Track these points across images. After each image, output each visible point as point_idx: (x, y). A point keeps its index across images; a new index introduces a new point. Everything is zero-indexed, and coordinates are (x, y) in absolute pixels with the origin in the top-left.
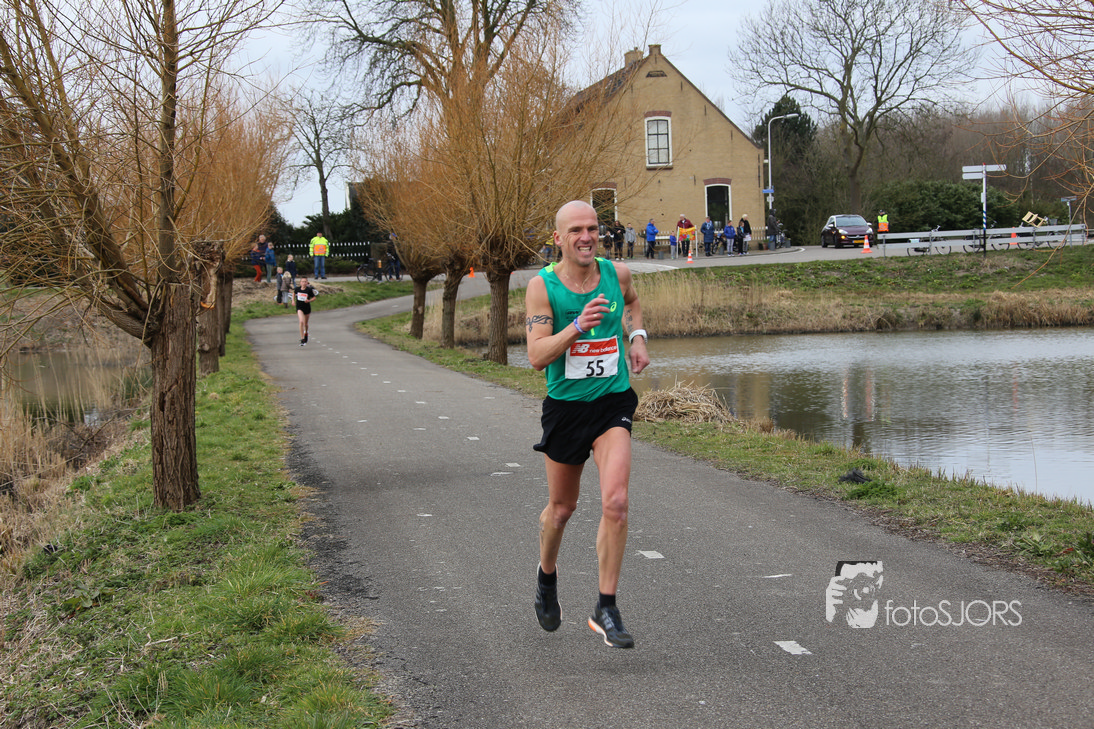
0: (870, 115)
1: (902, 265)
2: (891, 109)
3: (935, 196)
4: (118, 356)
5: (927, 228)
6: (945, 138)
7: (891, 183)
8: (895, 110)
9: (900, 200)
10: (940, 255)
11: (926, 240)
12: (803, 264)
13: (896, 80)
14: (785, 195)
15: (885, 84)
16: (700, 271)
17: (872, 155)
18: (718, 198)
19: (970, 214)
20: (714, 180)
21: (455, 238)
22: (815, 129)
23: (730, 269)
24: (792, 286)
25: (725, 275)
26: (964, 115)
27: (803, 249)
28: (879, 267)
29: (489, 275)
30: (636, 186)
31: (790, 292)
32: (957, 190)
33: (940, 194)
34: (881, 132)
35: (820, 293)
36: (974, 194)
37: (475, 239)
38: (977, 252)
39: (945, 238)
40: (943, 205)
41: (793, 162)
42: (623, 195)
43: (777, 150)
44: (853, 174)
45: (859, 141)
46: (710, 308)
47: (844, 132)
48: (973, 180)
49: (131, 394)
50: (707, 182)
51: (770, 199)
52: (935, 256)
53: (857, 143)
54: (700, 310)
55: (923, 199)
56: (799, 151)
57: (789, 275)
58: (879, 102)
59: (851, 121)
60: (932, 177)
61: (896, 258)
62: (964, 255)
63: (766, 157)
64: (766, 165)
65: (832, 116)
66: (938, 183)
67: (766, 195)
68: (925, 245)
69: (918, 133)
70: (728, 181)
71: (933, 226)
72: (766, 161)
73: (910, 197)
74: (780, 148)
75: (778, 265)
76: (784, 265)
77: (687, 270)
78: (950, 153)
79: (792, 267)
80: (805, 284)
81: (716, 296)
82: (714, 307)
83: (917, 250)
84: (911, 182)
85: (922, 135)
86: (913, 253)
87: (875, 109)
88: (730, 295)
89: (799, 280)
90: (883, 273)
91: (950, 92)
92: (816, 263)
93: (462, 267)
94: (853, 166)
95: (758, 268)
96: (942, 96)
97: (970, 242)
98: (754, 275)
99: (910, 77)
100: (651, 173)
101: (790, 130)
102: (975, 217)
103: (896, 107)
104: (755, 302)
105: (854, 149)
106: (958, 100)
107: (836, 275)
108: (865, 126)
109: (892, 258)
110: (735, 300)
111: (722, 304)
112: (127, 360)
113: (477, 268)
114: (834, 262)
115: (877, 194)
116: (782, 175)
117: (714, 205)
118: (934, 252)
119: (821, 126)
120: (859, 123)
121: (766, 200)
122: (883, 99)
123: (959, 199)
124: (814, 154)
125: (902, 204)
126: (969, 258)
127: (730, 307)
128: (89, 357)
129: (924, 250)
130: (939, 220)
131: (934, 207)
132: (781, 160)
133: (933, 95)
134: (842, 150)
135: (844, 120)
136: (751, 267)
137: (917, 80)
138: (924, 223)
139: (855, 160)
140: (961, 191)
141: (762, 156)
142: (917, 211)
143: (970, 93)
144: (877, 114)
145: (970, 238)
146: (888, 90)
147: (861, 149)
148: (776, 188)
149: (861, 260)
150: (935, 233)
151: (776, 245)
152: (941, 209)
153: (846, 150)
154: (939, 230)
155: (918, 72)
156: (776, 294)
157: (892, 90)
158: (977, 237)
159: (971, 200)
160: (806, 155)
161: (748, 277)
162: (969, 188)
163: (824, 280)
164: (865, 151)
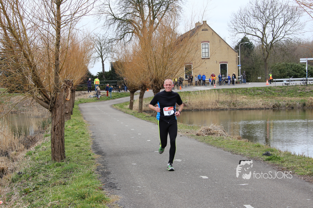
0: (271, 42)
1: (281, 89)
2: (278, 41)
3: (291, 67)
4: (40, 114)
5: (289, 77)
6: (294, 50)
7: (277, 63)
8: (279, 41)
9: (280, 69)
10: (293, 86)
11: (288, 81)
12: (250, 88)
13: (279, 32)
14: (244, 67)
15: (276, 33)
16: (218, 90)
17: (271, 55)
18: (224, 67)
19: (302, 73)
20: (223, 62)
21: (143, 79)
22: (254, 47)
23: (227, 89)
24: (246, 95)
25: (226, 91)
26: (300, 43)
27: (250, 83)
28: (273, 89)
29: (153, 91)
30: (199, 64)
31: (246, 97)
32: (298, 66)
33: (293, 67)
34: (274, 48)
35: (255, 97)
36: (303, 67)
37: (149, 80)
38: (304, 85)
39: (294, 81)
40: (293, 70)
41: (247, 57)
42: (195, 67)
43: (242, 53)
44: (265, 60)
45: (268, 50)
46: (221, 101)
47: (263, 48)
48: (303, 63)
49: (44, 126)
50: (220, 63)
51: (240, 68)
52: (291, 86)
53: (267, 51)
54: (218, 102)
55: (287, 68)
56: (249, 54)
57: (245, 91)
58: (274, 39)
59: (265, 44)
60: (290, 62)
61: (279, 86)
62: (300, 86)
63: (239, 55)
64: (238, 58)
65: (259, 43)
66: (292, 63)
67: (239, 67)
68: (288, 82)
69: (286, 48)
70: (227, 62)
71: (290, 77)
72: (239, 56)
73: (283, 68)
74: (243, 52)
75: (242, 88)
76: (244, 88)
77: (215, 90)
78: (296, 54)
79: (247, 89)
80: (250, 94)
81: (223, 98)
82: (222, 101)
83: (285, 84)
84: (284, 63)
85: (287, 49)
86: (284, 85)
87: (273, 41)
88: (227, 97)
89: (249, 93)
90: (275, 91)
91: (296, 36)
92: (254, 88)
93: (145, 88)
94: (265, 58)
95: (236, 89)
96: (294, 37)
97: (302, 82)
98: (234, 91)
99: (284, 31)
100: (203, 60)
101: (246, 47)
102: (304, 74)
103: (279, 40)
104: (235, 100)
105: (266, 53)
106: (298, 38)
107: (260, 91)
108: (269, 46)
109: (278, 86)
110: (229, 99)
111: (225, 100)
112: (43, 116)
113: (150, 88)
114: (260, 87)
115: (273, 67)
116: (244, 61)
117: (222, 70)
118: (291, 85)
119: (256, 46)
120: (268, 45)
121: (238, 68)
122: (275, 38)
123: (299, 68)
124: (254, 54)
125: (281, 70)
126: (302, 87)
127: (227, 101)
128: (32, 115)
129: (288, 84)
130: (292, 75)
131: (291, 71)
132: (243, 56)
133: (291, 37)
134: (262, 53)
135: (263, 44)
136: (234, 89)
137: (286, 32)
138: (288, 76)
139: (266, 56)
140: (299, 66)
141: (237, 55)
142: (286, 72)
143: (302, 36)
144: (273, 42)
145: (302, 80)
146: (277, 35)
147: (268, 53)
148: (242, 65)
149: (268, 87)
150: (291, 79)
151: (242, 82)
152: (293, 72)
153: (263, 53)
154: (292, 78)
155: (286, 30)
156: (241, 97)
157: (278, 35)
158: (304, 80)
159: (302, 69)
160: (251, 55)
161: (232, 92)
162: (302, 65)
163: (256, 93)
164: (269, 54)
